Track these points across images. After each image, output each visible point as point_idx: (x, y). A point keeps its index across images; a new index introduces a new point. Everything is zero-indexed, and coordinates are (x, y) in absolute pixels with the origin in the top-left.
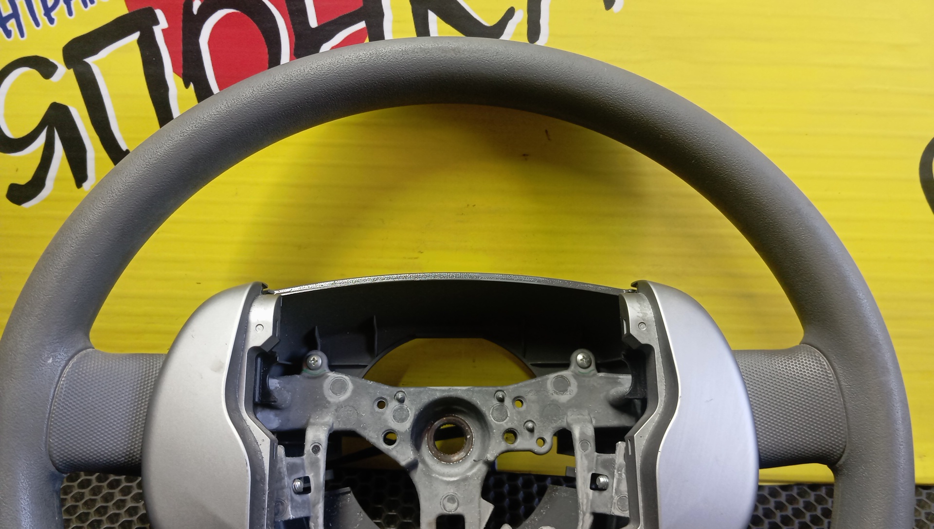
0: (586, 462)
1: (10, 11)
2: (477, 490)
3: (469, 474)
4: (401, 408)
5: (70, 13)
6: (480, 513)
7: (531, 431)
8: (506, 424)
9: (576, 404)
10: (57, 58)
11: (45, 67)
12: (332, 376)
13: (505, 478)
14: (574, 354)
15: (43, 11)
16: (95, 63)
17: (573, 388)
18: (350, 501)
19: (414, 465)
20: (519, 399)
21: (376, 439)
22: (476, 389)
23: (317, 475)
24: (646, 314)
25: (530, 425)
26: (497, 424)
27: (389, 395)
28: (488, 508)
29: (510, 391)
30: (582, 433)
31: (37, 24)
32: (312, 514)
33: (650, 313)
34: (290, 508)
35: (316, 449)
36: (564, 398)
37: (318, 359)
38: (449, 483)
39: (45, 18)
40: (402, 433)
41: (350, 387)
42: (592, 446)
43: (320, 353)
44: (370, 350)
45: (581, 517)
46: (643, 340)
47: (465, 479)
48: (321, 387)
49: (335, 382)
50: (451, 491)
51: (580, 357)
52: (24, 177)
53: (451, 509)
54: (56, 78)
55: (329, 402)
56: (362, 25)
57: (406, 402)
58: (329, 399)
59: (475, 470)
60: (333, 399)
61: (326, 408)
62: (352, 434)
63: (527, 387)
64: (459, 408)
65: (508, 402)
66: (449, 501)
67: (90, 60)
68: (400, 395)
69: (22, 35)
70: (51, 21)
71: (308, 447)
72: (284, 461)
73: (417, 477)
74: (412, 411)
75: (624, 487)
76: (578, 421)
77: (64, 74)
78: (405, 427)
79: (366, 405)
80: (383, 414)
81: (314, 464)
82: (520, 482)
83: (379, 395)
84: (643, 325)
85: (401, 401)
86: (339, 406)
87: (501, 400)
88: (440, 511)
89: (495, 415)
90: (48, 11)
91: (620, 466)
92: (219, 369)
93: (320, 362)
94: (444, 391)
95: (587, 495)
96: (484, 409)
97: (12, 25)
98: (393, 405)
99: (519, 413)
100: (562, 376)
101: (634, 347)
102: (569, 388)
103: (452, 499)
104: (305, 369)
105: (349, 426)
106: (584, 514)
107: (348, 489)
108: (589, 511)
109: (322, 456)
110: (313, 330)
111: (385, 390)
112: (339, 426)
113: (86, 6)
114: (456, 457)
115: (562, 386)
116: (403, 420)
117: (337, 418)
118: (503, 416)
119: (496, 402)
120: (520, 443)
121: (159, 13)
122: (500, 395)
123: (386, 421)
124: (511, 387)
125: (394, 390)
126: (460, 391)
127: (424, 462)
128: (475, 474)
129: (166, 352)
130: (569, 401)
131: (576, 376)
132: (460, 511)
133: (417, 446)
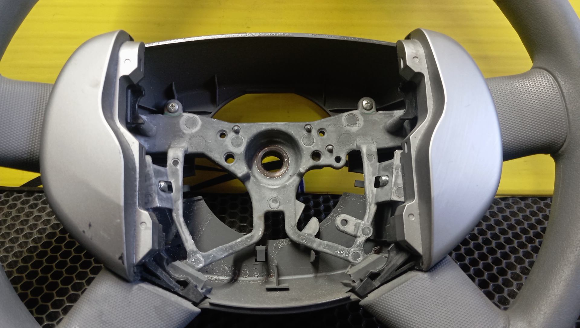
0: (371, 169)
2: (293, 195)
3: (287, 183)
4: (237, 138)
6: (295, 209)
7: (331, 151)
8: (313, 148)
9: (363, 133)
12: (186, 115)
13: (310, 197)
14: (361, 101)
17: (361, 122)
18: (202, 206)
19: (247, 178)
20: (322, 132)
21: (219, 159)
22: (291, 124)
23: (177, 181)
24: (418, 51)
25: (330, 147)
26: (307, 148)
27: (228, 128)
28: (301, 206)
29: (316, 124)
30: (368, 150)
32: (174, 208)
33: (421, 51)
34: (157, 199)
35: (176, 163)
36: (354, 129)
37: (175, 105)
38: (272, 189)
40: (238, 155)
41: (200, 122)
42: (375, 159)
43: (177, 101)
44: (213, 101)
45: (368, 207)
46: (416, 69)
47: (284, 187)
48: (178, 123)
49: (188, 120)
50: (274, 195)
51: (365, 103)
53: (275, 207)
55: (184, 134)
57: (241, 133)
58: (184, 131)
59: (291, 181)
60: (187, 131)
61: (183, 137)
62: (202, 156)
63: (327, 123)
64: (277, 140)
65: (314, 132)
66: (273, 201)
68: (236, 128)
71: (170, 162)
72: (151, 167)
73: (251, 186)
74: (245, 138)
75: (400, 181)
76: (365, 143)
78: (239, 150)
79: (212, 135)
80: (224, 141)
81: (175, 173)
82: (321, 199)
83: (220, 128)
84: (416, 59)
85: (237, 132)
86: (192, 136)
87: (309, 131)
88: (267, 208)
89: (305, 141)
91: (397, 166)
92: (97, 85)
93: (177, 107)
94: (268, 125)
95: (372, 191)
96: (297, 137)
98: (231, 135)
99: (322, 140)
100: (353, 114)
101: (408, 78)
102: (358, 122)
103: (275, 200)
104: (166, 112)
105: (200, 150)
106: (370, 205)
107: (200, 197)
108: (374, 202)
109: (180, 167)
110: (171, 86)
111: (226, 126)
112: (191, 150)
114: (278, 174)
115: (353, 121)
116: (238, 146)
117: (191, 144)
118: (311, 142)
119: (305, 132)
120: (323, 161)
122: (309, 127)
123: (226, 146)
124: (316, 122)
125: (232, 125)
126: (280, 125)
127: (254, 176)
128: (292, 183)
130: (358, 131)
131: (363, 114)
132: (281, 208)
133: (250, 166)
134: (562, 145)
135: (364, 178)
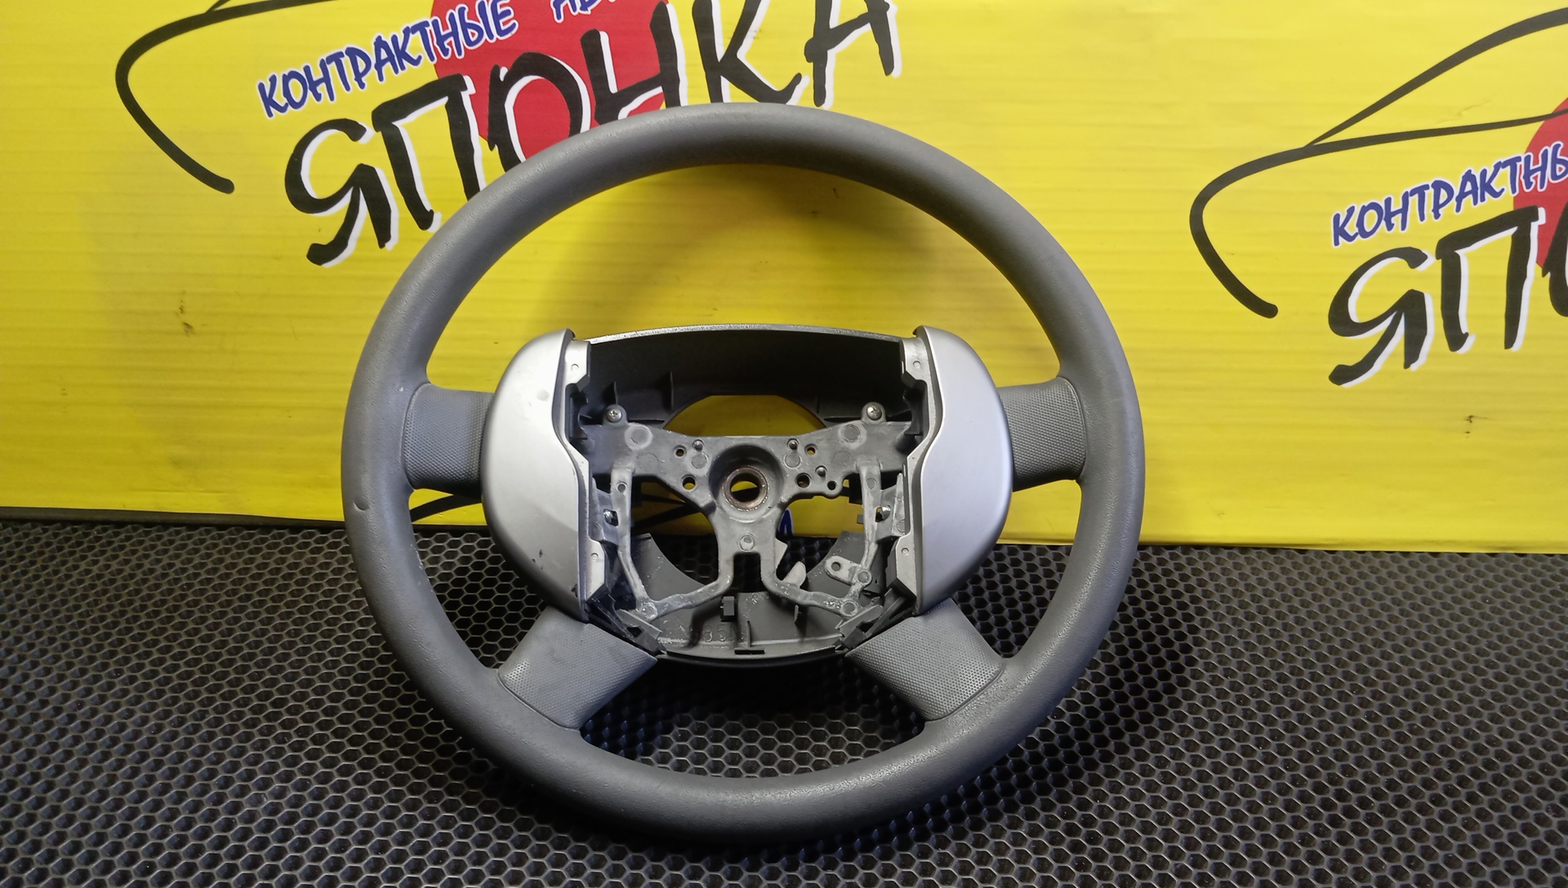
0: (872, 498)
1: (321, 76)
2: (772, 532)
3: (764, 517)
4: (699, 456)
5: (381, 78)
6: (774, 552)
7: (822, 475)
8: (799, 470)
9: (865, 451)
10: (366, 121)
11: (353, 130)
12: (633, 426)
13: (801, 541)
14: (865, 407)
15: (354, 76)
16: (404, 126)
17: (863, 436)
18: (651, 546)
19: (711, 508)
20: (810, 448)
21: (675, 482)
22: (771, 438)
23: (623, 510)
24: (920, 354)
25: (821, 469)
26: (791, 470)
27: (687, 444)
28: (782, 548)
29: (803, 440)
30: (869, 473)
31: (348, 88)
32: (620, 544)
33: (924, 354)
34: (602, 531)
35: (622, 487)
36: (854, 445)
37: (617, 413)
38: (745, 524)
39: (356, 83)
40: (700, 478)
41: (650, 435)
42: (877, 484)
43: (619, 407)
44: (667, 406)
45: (867, 546)
46: (917, 377)
47: (761, 521)
48: (623, 435)
49: (635, 432)
50: (747, 531)
51: (870, 409)
52: (327, 237)
53: (747, 547)
54: (364, 140)
55: (630, 450)
56: (659, 90)
57: (704, 449)
58: (631, 447)
59: (769, 514)
60: (634, 447)
61: (628, 455)
62: (653, 479)
63: (818, 437)
64: (753, 459)
65: (801, 449)
66: (745, 540)
67: (397, 124)
68: (698, 443)
69: (332, 98)
70: (362, 85)
71: (614, 486)
72: (597, 492)
73: (716, 519)
74: (709, 456)
75: (902, 513)
76: (865, 465)
77: (373, 138)
78: (703, 472)
79: (666, 453)
80: (682, 460)
81: (621, 501)
82: (817, 545)
83: (678, 444)
84: (917, 364)
85: (699, 448)
86: (641, 454)
87: (794, 447)
88: (737, 549)
89: (788, 461)
90: (359, 77)
91: (900, 494)
92: (544, 397)
93: (620, 415)
94: (740, 439)
95: (873, 526)
96: (778, 456)
97: (322, 89)
98: (691, 453)
99: (811, 459)
100: (852, 426)
101: (911, 385)
102: (859, 437)
103: (748, 539)
104: (605, 421)
105: (650, 471)
106: (870, 544)
107: (649, 535)
108: (874, 540)
109: (627, 493)
110: (612, 385)
111: (684, 440)
112: (640, 472)
113: (396, 71)
114: (752, 504)
115: (853, 435)
116: (700, 466)
117: (639, 464)
118: (796, 461)
119: (789, 449)
120: (812, 487)
121: (468, 80)
122: (793, 442)
123: (685, 466)
124: (804, 436)
125: (692, 439)
126: (755, 440)
127: (721, 508)
128: (770, 517)
129: (492, 390)
130: (859, 448)
131: (865, 425)
132: (755, 549)
133: (715, 494)
134: (1081, 470)
135: (863, 510)
